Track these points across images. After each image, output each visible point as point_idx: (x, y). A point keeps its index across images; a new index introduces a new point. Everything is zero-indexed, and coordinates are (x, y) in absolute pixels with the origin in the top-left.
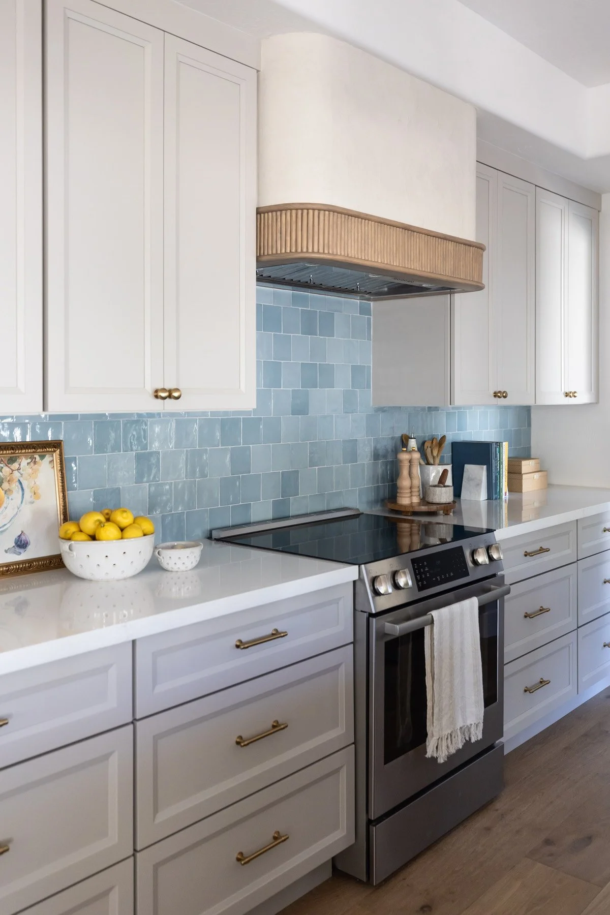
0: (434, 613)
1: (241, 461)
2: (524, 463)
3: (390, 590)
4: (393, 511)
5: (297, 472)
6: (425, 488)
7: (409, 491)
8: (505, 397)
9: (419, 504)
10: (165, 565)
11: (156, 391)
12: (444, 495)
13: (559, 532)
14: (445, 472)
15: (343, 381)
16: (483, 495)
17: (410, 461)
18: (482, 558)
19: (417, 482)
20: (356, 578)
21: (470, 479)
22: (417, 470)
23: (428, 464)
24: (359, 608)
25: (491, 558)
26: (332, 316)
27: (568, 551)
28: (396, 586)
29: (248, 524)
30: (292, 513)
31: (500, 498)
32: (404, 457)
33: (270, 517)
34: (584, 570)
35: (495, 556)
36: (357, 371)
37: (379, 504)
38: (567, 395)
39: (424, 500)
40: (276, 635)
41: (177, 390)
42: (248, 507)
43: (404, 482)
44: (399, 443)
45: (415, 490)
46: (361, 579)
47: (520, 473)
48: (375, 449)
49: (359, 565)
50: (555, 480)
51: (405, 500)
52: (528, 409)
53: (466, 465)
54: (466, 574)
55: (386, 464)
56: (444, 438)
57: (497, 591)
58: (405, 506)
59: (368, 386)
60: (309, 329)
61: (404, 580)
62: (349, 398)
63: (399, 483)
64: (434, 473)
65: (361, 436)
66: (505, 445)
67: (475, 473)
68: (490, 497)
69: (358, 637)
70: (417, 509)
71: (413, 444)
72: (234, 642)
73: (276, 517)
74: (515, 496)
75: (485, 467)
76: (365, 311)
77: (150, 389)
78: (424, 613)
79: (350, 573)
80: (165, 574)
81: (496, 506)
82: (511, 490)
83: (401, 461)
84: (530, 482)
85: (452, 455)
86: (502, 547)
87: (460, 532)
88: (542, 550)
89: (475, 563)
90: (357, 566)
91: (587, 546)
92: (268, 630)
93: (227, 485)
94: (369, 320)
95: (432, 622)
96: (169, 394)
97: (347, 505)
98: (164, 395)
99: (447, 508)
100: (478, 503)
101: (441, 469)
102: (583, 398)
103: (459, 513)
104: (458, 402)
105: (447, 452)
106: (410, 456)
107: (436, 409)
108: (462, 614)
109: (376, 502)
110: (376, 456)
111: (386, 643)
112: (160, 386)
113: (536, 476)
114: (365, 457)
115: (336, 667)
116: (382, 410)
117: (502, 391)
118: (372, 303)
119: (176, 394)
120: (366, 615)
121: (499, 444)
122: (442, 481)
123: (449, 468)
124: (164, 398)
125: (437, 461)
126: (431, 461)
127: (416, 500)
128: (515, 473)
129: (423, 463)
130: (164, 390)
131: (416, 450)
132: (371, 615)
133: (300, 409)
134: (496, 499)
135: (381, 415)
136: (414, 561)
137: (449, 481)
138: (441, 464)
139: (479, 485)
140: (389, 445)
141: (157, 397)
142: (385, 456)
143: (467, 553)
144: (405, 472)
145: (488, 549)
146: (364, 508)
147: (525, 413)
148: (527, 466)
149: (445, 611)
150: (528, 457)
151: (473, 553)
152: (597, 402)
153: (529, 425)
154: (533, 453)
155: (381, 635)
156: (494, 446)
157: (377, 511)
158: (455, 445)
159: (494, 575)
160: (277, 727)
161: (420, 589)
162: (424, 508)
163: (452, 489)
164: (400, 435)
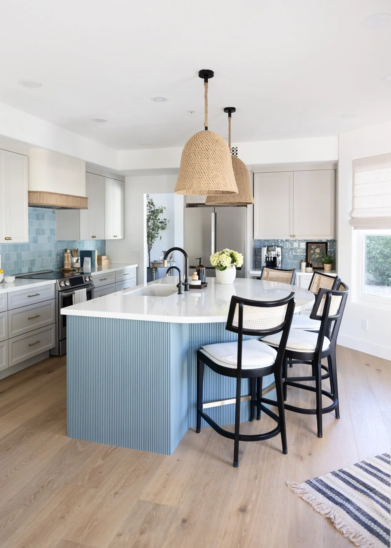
0: (75, 291)
1: (19, 256)
2: (102, 257)
3: (64, 285)
4: (63, 270)
5: (35, 259)
6: (72, 264)
7: (67, 264)
8: (95, 237)
9: (71, 268)
10: (6, 281)
11: (6, 238)
12: (78, 265)
13: (110, 274)
14: (78, 259)
15: (47, 234)
16: (90, 266)
17: (68, 256)
18: (88, 280)
19: (70, 262)
20: (56, 283)
21: (85, 262)
22: (70, 259)
23: (73, 257)
24: (56, 290)
25: (90, 280)
26: (44, 214)
27: (113, 280)
28: (66, 285)
29: (22, 274)
30: (33, 271)
31: (95, 267)
32: (66, 255)
33: (27, 272)
34: (118, 285)
35: (91, 279)
36: (52, 230)
37: (58, 269)
38: (114, 236)
39: (72, 267)
40: (37, 295)
41: (11, 238)
42: (21, 269)
43: (66, 262)
44: (64, 251)
45: (69, 264)
46: (57, 283)
47: (101, 260)
48: (57, 253)
49: (56, 279)
50: (113, 262)
51: (67, 267)
52: (105, 241)
53: (85, 258)
54: (83, 283)
55: (60, 257)
56: (78, 249)
57: (91, 287)
58: (66, 269)
59: (55, 235)
60: (38, 219)
61: (68, 284)
62: (49, 238)
63: (65, 262)
64: (75, 260)
65: (53, 249)
66: (96, 252)
67: (87, 260)
68: (92, 267)
69: (56, 297)
70: (70, 269)
71: (68, 251)
72: (28, 296)
73: (29, 272)
74: (100, 266)
75: (90, 258)
76: (54, 212)
77: (4, 237)
78: (73, 291)
79: (54, 281)
80: (6, 283)
81: (94, 269)
82: (98, 265)
83: (65, 256)
84: (104, 262)
85: (81, 255)
86: (93, 277)
87: (82, 273)
88: (105, 279)
89: (86, 281)
90: (56, 280)
91: (118, 279)
92: (35, 294)
93: (16, 263)
94: (55, 215)
95: (74, 293)
96: (9, 239)
97: (49, 269)
98: (8, 239)
99: (78, 269)
100: (88, 268)
101: (77, 258)
102: (120, 237)
103: (82, 270)
104: (82, 238)
105: (79, 254)
106: (68, 254)
107: (75, 241)
108: (82, 292)
109: (58, 268)
110: (57, 255)
111: (63, 298)
112: (6, 237)
113: (106, 261)
114: (54, 256)
115: (51, 304)
116: (59, 241)
117: (94, 236)
118: (56, 210)
119: (10, 239)
120: (58, 291)
121: (94, 251)
122: (77, 261)
123: (79, 258)
124: (8, 240)
125: (76, 256)
126: (74, 256)
127: (69, 267)
128: (100, 260)
129: (71, 257)
130: (8, 238)
131: (69, 252)
132: (59, 291)
133: (35, 241)
134: (94, 267)
135: (59, 243)
136: (70, 279)
137: (79, 261)
138: (77, 256)
139: (88, 263)
140: (61, 252)
141: (6, 239)
142: (60, 255)
143: (84, 278)
144: (66, 259)
145: (89, 277)
146: (54, 270)
147: (104, 242)
148: (103, 258)
149: (78, 291)
150: (105, 255)
151: (85, 278)
152: (124, 238)
153: (105, 245)
154: (106, 254)
155: (62, 296)
156: (93, 252)
157: (58, 270)
158: (81, 251)
159: (91, 284)
160: (37, 316)
161: (71, 286)
162: (72, 269)
163: (80, 264)
164: (64, 249)
